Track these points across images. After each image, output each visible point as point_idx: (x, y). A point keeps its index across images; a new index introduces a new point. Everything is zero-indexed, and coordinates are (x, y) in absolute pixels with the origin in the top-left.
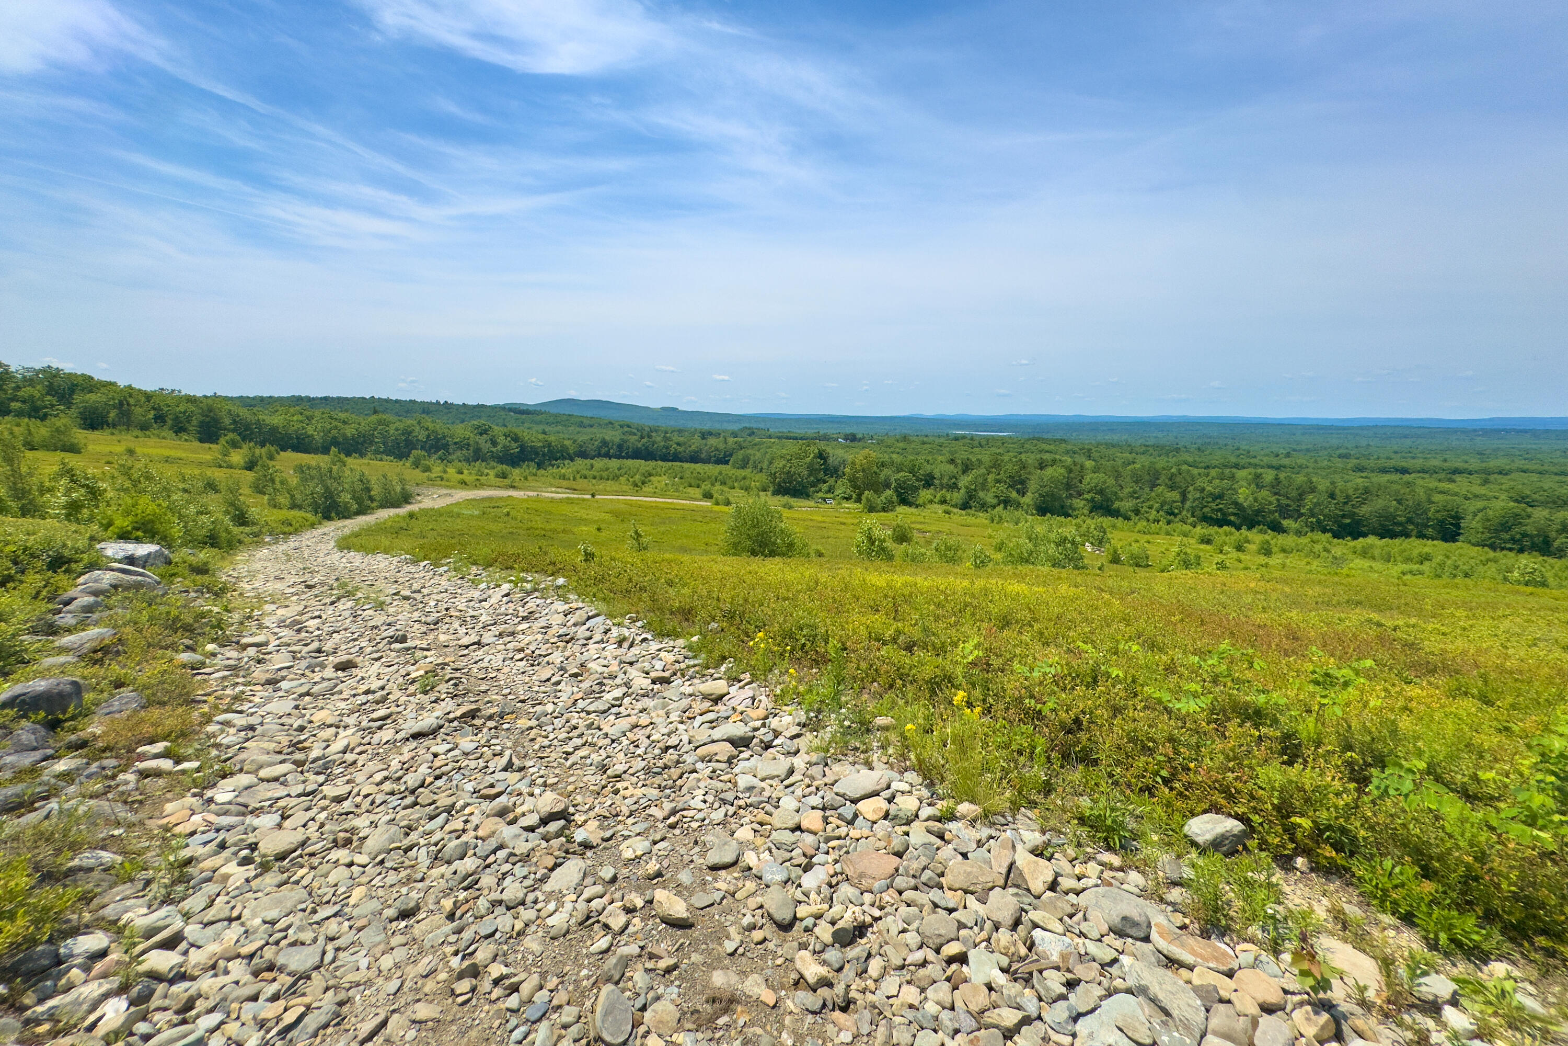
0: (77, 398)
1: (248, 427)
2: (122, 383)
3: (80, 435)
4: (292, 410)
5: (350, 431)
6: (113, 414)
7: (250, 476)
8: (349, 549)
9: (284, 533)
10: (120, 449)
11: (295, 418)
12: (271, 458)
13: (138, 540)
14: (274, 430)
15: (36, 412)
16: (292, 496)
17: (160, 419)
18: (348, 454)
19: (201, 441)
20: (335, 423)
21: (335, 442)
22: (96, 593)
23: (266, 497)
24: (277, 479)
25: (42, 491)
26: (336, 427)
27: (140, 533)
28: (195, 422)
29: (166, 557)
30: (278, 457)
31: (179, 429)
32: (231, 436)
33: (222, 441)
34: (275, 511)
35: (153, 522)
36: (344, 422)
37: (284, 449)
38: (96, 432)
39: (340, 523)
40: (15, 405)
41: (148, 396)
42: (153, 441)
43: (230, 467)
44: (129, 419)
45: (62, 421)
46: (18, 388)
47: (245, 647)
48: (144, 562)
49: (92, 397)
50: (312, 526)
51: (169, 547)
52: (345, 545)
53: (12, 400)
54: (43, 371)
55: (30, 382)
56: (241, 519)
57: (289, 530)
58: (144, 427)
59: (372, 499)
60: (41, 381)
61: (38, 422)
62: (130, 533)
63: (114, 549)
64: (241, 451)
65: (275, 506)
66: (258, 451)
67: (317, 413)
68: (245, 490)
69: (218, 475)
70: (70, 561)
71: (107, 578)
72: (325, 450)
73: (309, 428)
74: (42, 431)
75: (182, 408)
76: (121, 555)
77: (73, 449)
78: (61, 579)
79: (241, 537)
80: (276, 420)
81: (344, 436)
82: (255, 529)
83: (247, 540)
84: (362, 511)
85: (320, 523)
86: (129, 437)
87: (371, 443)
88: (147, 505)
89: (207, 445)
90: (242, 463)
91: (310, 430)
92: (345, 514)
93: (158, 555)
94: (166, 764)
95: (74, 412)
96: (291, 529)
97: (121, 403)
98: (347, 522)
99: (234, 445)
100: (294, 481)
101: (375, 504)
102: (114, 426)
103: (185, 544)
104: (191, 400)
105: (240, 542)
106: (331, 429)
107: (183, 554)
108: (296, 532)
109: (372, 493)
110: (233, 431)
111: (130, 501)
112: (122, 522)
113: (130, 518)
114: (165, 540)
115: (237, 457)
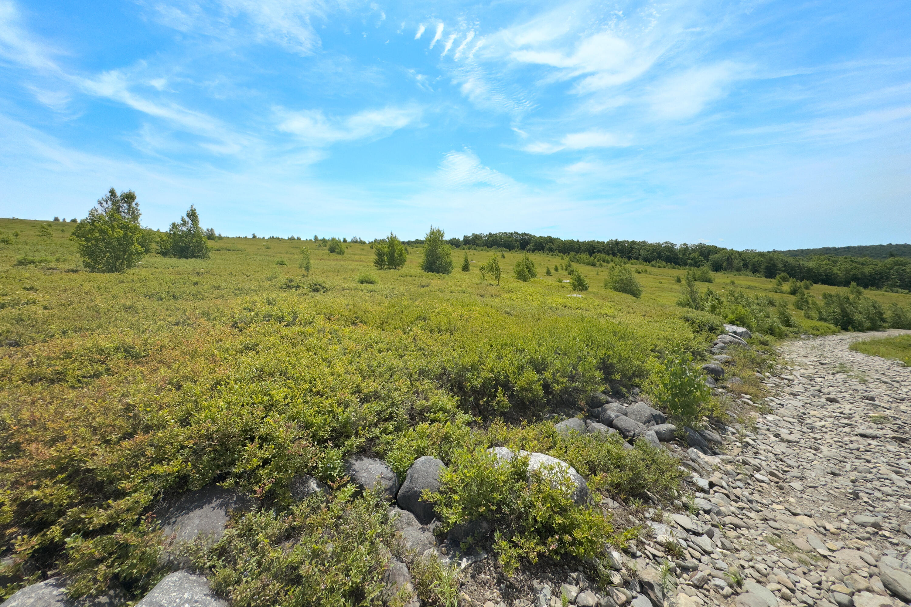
0: (711, 257)
1: (793, 268)
2: (729, 248)
3: (712, 274)
4: (822, 257)
5: (867, 270)
6: (724, 264)
7: (793, 298)
8: (857, 350)
9: (814, 335)
10: (728, 281)
11: (824, 263)
12: (807, 288)
13: (737, 325)
14: (810, 270)
15: (696, 264)
16: (820, 313)
17: (746, 265)
18: (866, 287)
19: (767, 277)
20: (854, 265)
21: (855, 279)
22: (724, 343)
23: (803, 311)
24: (810, 302)
25: (702, 300)
26: (856, 268)
27: (738, 322)
28: (763, 267)
29: (749, 335)
30: (812, 288)
31: (755, 271)
32: (783, 274)
33: (778, 277)
34: (809, 321)
35: (743, 318)
36: (863, 264)
37: (816, 283)
38: (718, 273)
39: (856, 334)
40: (689, 261)
41: (740, 254)
42: (741, 277)
43: (782, 292)
44: (732, 266)
45: (705, 268)
46: (690, 254)
47: (783, 379)
48: (741, 334)
49: (716, 256)
50: (834, 333)
51: (751, 331)
52: (854, 348)
53: (688, 259)
54: (699, 245)
55: (694, 250)
56: (787, 323)
57: (816, 333)
58: (738, 270)
59: (883, 320)
60: (698, 250)
61: (696, 268)
62: (734, 322)
63: (729, 328)
64: (789, 283)
65: (808, 318)
66: (798, 284)
67: (841, 258)
68: (791, 307)
69: (776, 297)
70: (715, 329)
71: (728, 338)
72: (847, 284)
73: (834, 268)
74: (698, 272)
75: (756, 259)
76: (732, 330)
77: (709, 281)
78: (712, 335)
79: (787, 333)
80: (811, 264)
81: (863, 274)
82: (796, 329)
83: (791, 335)
84: (874, 328)
85: (839, 332)
86: (732, 275)
87: (888, 279)
88: (741, 310)
89: (769, 280)
90: (789, 290)
91: (835, 270)
92: (859, 328)
93: (746, 333)
94: (751, 403)
95: (709, 263)
96: (818, 333)
97: (728, 258)
98: (861, 334)
99: (785, 280)
100: (821, 303)
101: (886, 325)
102: (726, 270)
103: (758, 331)
104: (761, 254)
105: (786, 335)
106: (852, 269)
107: (756, 335)
108: (822, 335)
109: (884, 316)
110: (784, 271)
111: (734, 308)
112: (731, 317)
113: (734, 315)
114: (749, 327)
115: (786, 287)
